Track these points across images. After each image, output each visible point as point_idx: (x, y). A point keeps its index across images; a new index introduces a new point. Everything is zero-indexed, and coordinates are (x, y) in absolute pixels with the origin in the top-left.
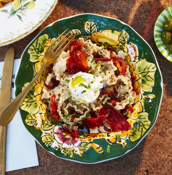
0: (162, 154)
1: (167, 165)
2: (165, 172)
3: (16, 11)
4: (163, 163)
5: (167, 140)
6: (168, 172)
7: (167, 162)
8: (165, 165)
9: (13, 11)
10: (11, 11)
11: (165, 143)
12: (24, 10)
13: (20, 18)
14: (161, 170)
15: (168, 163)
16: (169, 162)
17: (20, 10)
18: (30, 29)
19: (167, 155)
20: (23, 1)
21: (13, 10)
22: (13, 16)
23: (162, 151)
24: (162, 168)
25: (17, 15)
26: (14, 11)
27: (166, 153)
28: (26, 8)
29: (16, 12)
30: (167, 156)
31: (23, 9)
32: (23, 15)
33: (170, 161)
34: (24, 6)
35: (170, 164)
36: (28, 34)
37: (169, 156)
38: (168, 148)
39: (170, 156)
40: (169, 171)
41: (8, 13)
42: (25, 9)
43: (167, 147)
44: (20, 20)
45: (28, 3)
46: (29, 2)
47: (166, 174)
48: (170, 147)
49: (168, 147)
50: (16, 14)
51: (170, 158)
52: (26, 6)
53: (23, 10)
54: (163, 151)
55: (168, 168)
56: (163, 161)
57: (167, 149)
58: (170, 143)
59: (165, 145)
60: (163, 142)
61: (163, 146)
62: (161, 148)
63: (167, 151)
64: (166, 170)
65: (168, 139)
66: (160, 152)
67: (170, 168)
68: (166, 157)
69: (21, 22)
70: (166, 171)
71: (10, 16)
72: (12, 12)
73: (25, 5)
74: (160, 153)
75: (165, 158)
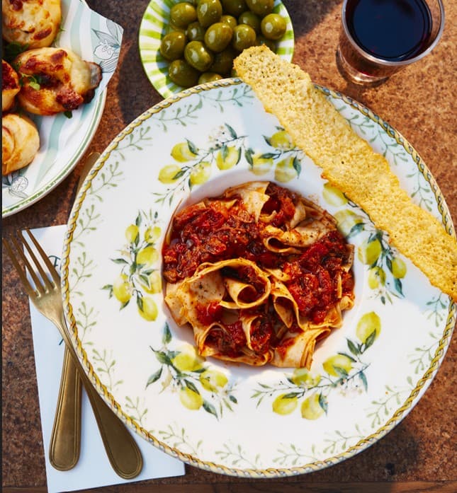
0: (427, 426)
1: (437, 453)
2: (434, 469)
3: (172, 365)
4: (430, 448)
5: (438, 392)
6: (441, 470)
7: (439, 444)
8: (435, 452)
9: (171, 357)
10: (169, 352)
11: (434, 398)
12: (178, 384)
13: (156, 379)
14: (424, 464)
15: (441, 447)
16: (444, 446)
17: (175, 374)
18: (128, 411)
19: (439, 428)
20: (200, 376)
21: (174, 357)
22: (158, 359)
23: (426, 419)
24: (428, 459)
25: (162, 370)
26: (172, 360)
27: (436, 423)
28: (182, 388)
29: (168, 365)
30: (439, 431)
31: (180, 381)
32: (163, 384)
33: (445, 443)
34: (186, 381)
35: (446, 449)
36: (115, 410)
37: (443, 431)
38: (442, 411)
39: (446, 431)
40: (443, 466)
41: (163, 345)
42: (180, 386)
43: (439, 410)
44: (149, 380)
45: (196, 391)
46: (198, 393)
47: (435, 473)
48: (445, 409)
49: (441, 408)
50: (165, 366)
51: (447, 435)
52: (189, 388)
53: (177, 381)
54: (430, 419)
55: (440, 460)
56: (430, 442)
57: (440, 413)
58: (447, 399)
59: (434, 405)
60: (429, 397)
61: (428, 406)
62: (425, 411)
63: (440, 419)
64: (435, 464)
65: (441, 389)
66: (422, 421)
67: (445, 460)
68: (437, 433)
69: (146, 385)
70: (437, 466)
71: (158, 352)
72: (167, 354)
73: (191, 384)
74: (421, 423)
75: (434, 435)
